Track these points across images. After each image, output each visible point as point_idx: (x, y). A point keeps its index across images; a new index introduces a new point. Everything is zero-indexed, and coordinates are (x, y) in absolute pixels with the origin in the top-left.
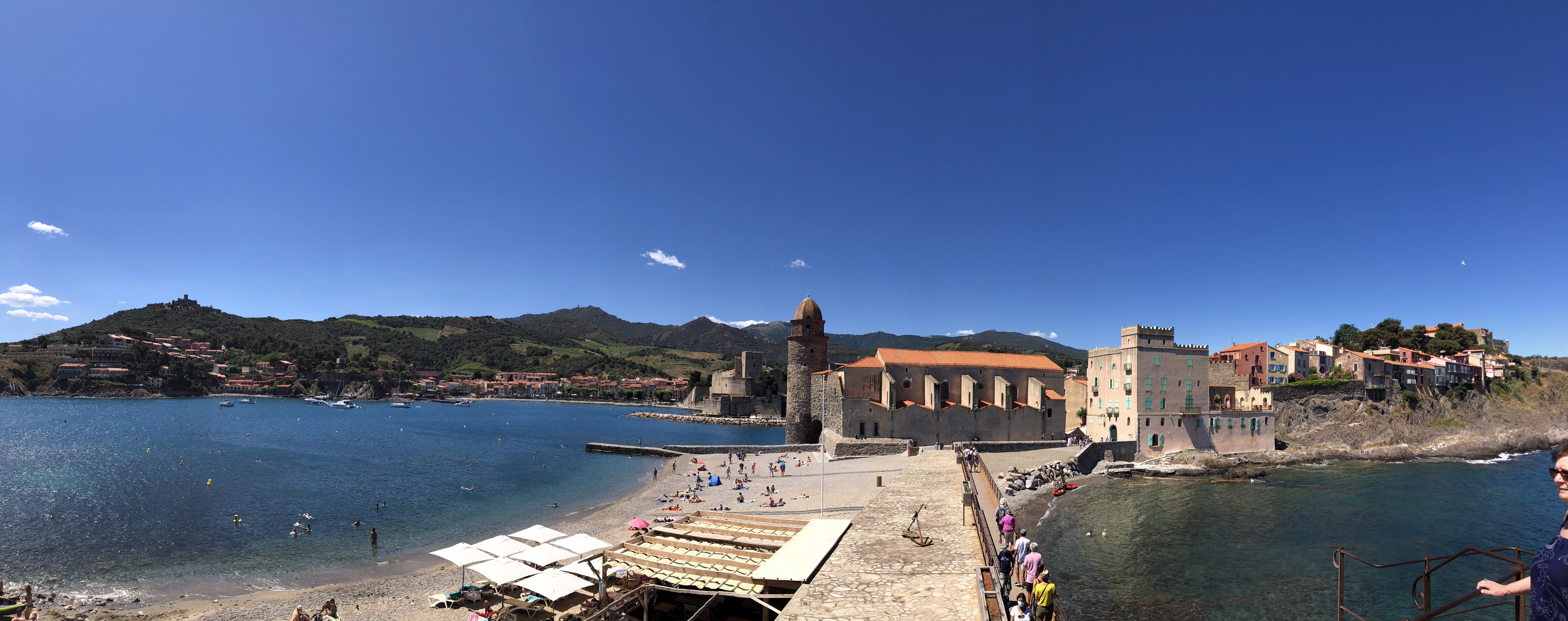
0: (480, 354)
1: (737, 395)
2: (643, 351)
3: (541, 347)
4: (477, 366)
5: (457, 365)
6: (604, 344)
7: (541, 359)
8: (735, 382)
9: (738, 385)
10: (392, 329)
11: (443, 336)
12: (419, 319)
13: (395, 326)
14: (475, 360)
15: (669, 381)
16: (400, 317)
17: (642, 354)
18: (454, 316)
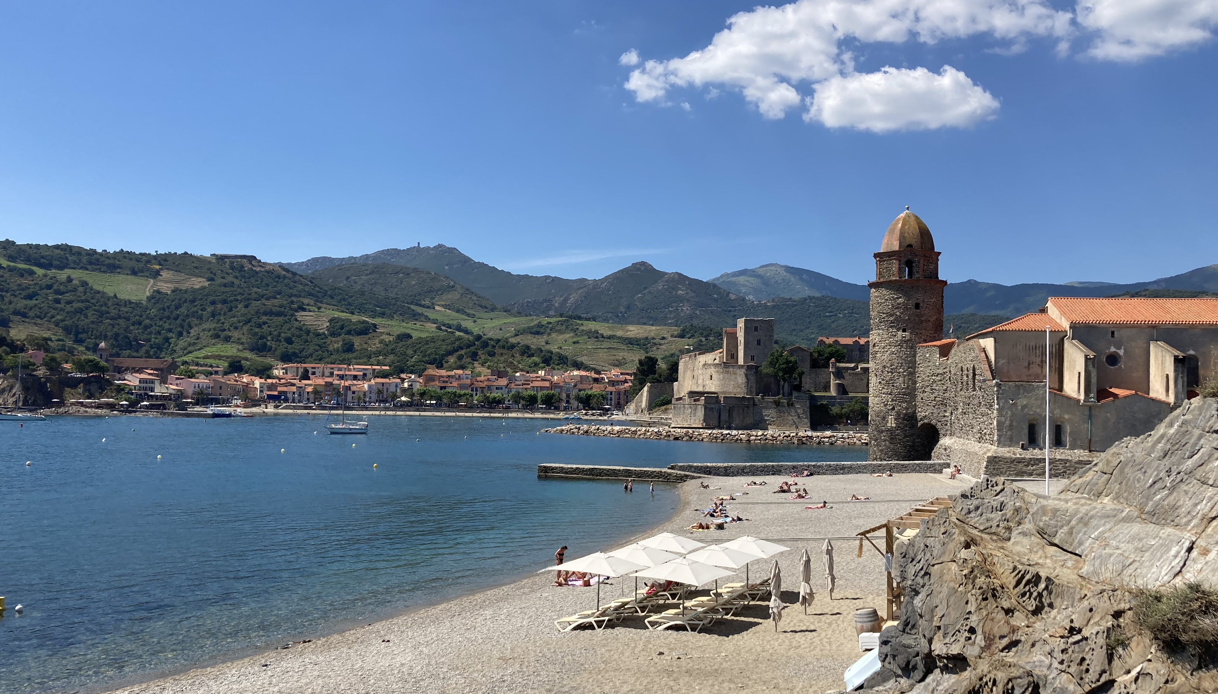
0: (236, 328)
1: (730, 393)
2: (540, 325)
3: (355, 318)
4: (231, 350)
5: (190, 349)
6: (468, 315)
7: (357, 341)
8: (727, 372)
9: (733, 377)
10: (40, 271)
11: (158, 292)
12: (101, 255)
13: (47, 266)
14: (227, 339)
15: (597, 376)
16: (57, 247)
17: (537, 331)
18: (179, 252)
